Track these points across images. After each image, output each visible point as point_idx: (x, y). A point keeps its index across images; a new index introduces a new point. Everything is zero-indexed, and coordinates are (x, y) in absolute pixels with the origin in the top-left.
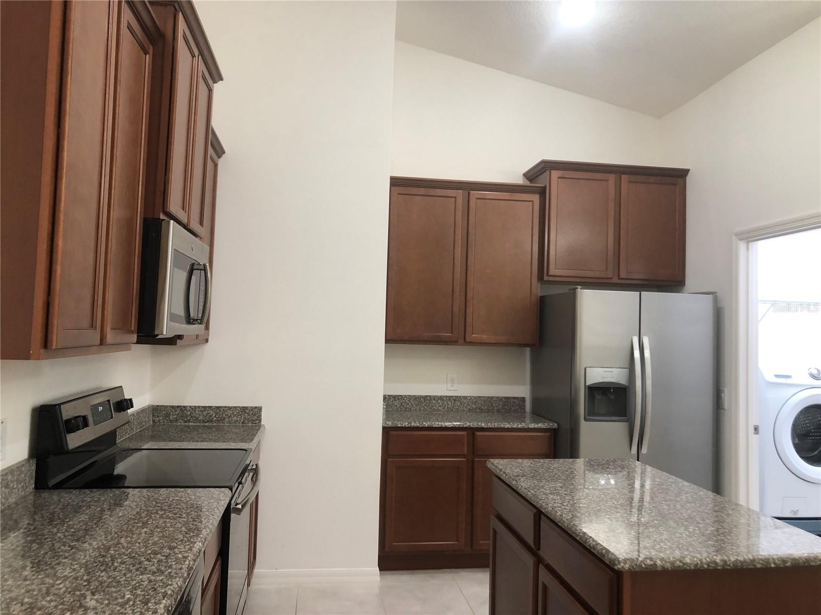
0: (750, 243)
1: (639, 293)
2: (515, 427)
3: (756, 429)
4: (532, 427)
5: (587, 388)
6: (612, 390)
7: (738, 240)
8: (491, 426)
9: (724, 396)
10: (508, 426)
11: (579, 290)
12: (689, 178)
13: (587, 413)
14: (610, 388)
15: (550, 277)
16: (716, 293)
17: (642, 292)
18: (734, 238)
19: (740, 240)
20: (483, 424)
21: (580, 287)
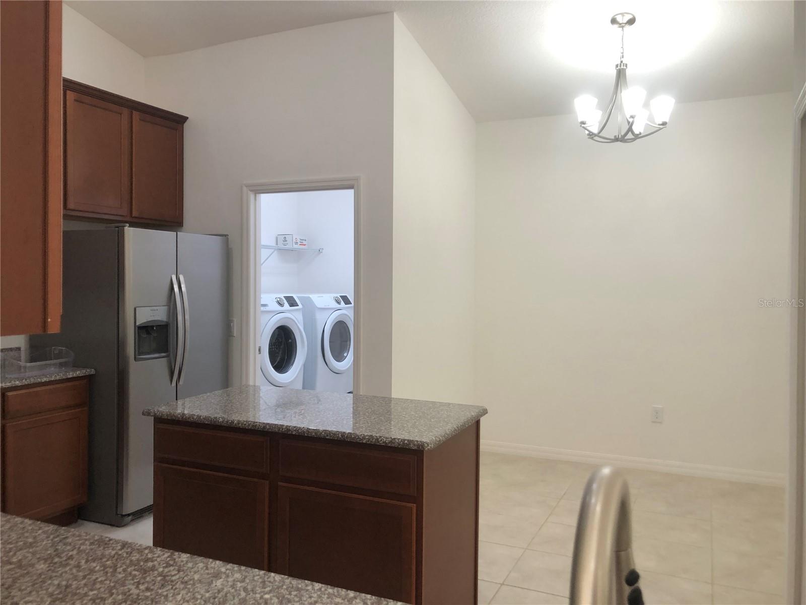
0: (257, 195)
1: (175, 233)
2: (52, 379)
3: (260, 350)
4: (71, 376)
5: (137, 328)
6: (155, 328)
7: (249, 191)
8: (26, 383)
9: (233, 325)
10: (45, 379)
11: (127, 227)
12: (186, 125)
13: (137, 353)
14: (152, 327)
15: (68, 211)
16: (228, 235)
17: (178, 233)
18: (245, 189)
19: (251, 191)
20: (18, 382)
21: (128, 225)
